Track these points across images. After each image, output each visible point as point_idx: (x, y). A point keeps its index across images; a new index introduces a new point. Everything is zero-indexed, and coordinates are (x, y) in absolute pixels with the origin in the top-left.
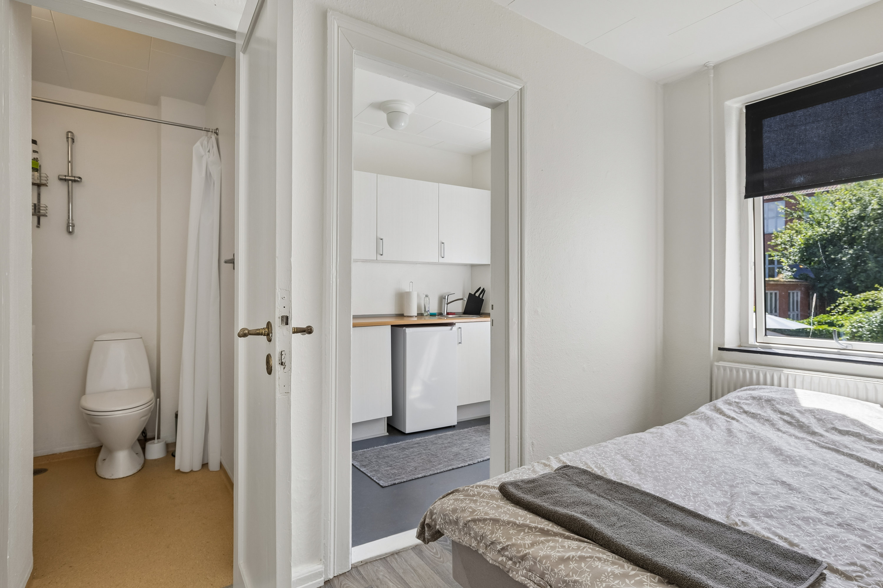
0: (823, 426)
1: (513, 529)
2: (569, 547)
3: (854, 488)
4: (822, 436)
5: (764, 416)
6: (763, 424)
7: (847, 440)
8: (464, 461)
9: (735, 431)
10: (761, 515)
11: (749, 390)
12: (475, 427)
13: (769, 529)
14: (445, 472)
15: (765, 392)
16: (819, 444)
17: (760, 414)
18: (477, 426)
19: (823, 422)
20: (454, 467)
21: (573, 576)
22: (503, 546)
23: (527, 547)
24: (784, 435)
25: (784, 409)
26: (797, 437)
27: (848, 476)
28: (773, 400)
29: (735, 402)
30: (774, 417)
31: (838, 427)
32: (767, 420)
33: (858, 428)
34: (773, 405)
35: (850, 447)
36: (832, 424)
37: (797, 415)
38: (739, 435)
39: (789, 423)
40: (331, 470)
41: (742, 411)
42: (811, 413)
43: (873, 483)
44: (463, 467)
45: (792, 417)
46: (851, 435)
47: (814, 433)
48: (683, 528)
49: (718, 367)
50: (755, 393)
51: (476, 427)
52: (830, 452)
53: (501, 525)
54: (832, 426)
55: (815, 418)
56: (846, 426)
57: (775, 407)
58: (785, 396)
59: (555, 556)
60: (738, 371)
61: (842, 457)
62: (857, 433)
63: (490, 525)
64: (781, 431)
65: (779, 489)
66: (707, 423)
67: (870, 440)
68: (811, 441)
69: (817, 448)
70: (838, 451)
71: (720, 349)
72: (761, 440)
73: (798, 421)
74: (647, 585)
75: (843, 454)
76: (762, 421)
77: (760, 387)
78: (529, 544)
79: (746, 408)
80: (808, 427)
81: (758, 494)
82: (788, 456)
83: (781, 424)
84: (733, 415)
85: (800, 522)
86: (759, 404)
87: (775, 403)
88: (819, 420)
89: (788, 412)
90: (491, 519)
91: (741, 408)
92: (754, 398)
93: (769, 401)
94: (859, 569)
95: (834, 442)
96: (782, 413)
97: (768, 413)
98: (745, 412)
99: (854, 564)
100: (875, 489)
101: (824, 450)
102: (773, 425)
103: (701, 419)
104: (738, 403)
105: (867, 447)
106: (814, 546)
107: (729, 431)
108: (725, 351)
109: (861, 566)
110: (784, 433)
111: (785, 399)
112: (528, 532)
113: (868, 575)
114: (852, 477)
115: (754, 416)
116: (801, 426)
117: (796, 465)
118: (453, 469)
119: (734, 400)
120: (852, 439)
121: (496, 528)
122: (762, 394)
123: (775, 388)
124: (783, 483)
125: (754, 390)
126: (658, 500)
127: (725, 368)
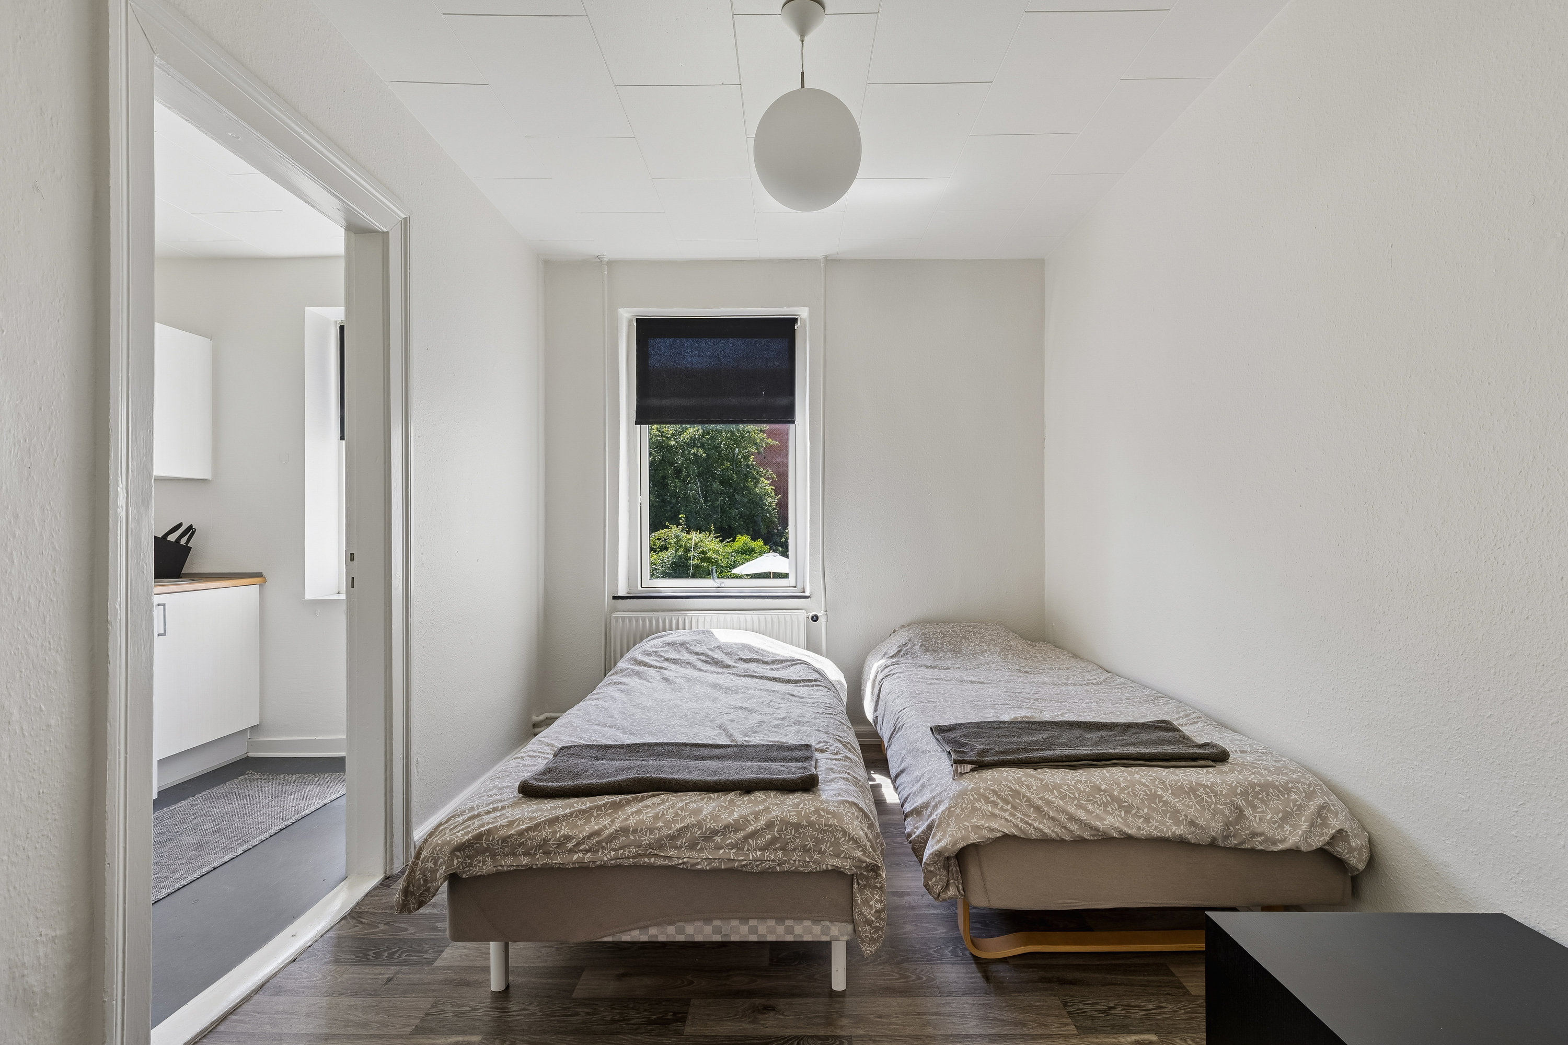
0: (732, 659)
1: (580, 819)
2: (654, 804)
3: (782, 699)
4: (734, 667)
5: (684, 660)
6: (686, 668)
7: (752, 666)
8: (227, 849)
9: (671, 678)
10: (750, 733)
11: (658, 637)
12: (202, 794)
13: (763, 740)
14: (200, 879)
15: (675, 636)
16: (737, 674)
17: (680, 659)
18: (205, 790)
19: (730, 655)
20: (216, 864)
21: (675, 826)
22: (577, 841)
23: (608, 826)
24: (707, 674)
25: (697, 649)
26: (718, 673)
27: (773, 691)
28: (686, 643)
29: (653, 651)
30: (692, 659)
31: (742, 657)
32: (688, 663)
33: (755, 655)
34: (687, 648)
35: (757, 671)
36: (738, 655)
37: (710, 653)
38: (677, 680)
39: (706, 662)
40: (118, 895)
41: (663, 659)
42: (719, 649)
43: (791, 692)
44: (234, 858)
45: (707, 656)
46: (752, 661)
47: (728, 667)
48: (717, 758)
49: (617, 619)
50: (668, 639)
51: (205, 793)
52: (747, 678)
53: (561, 822)
54: (738, 657)
55: (724, 653)
56: (747, 655)
57: (690, 649)
58: (695, 638)
59: (648, 819)
60: (637, 621)
61: (757, 680)
62: (756, 659)
63: (547, 827)
64: (703, 671)
65: (742, 714)
66: (640, 678)
67: (766, 663)
68: (730, 673)
69: (737, 678)
70: (752, 676)
71: (615, 598)
72: (698, 680)
73: (712, 658)
74: (737, 801)
75: (757, 677)
76: (683, 665)
77: (667, 633)
78: (609, 823)
79: (666, 655)
80: (722, 662)
81: (735, 720)
82: (727, 688)
83: (700, 664)
84: (658, 664)
85: (774, 730)
86: (675, 650)
87: (688, 646)
88: (727, 654)
89: (702, 652)
90: (545, 822)
91: (661, 656)
92: (669, 644)
93: (683, 644)
94: (824, 744)
95: (745, 670)
96: (697, 654)
97: (686, 656)
98: (667, 660)
99: (820, 742)
100: (793, 695)
101: (742, 678)
102: (694, 667)
103: (630, 675)
104: (656, 652)
105: (767, 669)
106: (796, 740)
107: (666, 680)
108: (620, 600)
109: (824, 742)
110: (706, 672)
111: (695, 640)
112: (598, 815)
113: (830, 746)
114: (777, 692)
115: (675, 661)
116: (716, 663)
117: (737, 693)
118: (215, 869)
119: (651, 650)
120: (754, 664)
121: (558, 827)
122: (675, 639)
123: (681, 632)
124: (741, 708)
125: (662, 637)
126: (680, 746)
127: (623, 619)
